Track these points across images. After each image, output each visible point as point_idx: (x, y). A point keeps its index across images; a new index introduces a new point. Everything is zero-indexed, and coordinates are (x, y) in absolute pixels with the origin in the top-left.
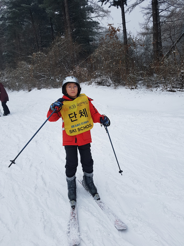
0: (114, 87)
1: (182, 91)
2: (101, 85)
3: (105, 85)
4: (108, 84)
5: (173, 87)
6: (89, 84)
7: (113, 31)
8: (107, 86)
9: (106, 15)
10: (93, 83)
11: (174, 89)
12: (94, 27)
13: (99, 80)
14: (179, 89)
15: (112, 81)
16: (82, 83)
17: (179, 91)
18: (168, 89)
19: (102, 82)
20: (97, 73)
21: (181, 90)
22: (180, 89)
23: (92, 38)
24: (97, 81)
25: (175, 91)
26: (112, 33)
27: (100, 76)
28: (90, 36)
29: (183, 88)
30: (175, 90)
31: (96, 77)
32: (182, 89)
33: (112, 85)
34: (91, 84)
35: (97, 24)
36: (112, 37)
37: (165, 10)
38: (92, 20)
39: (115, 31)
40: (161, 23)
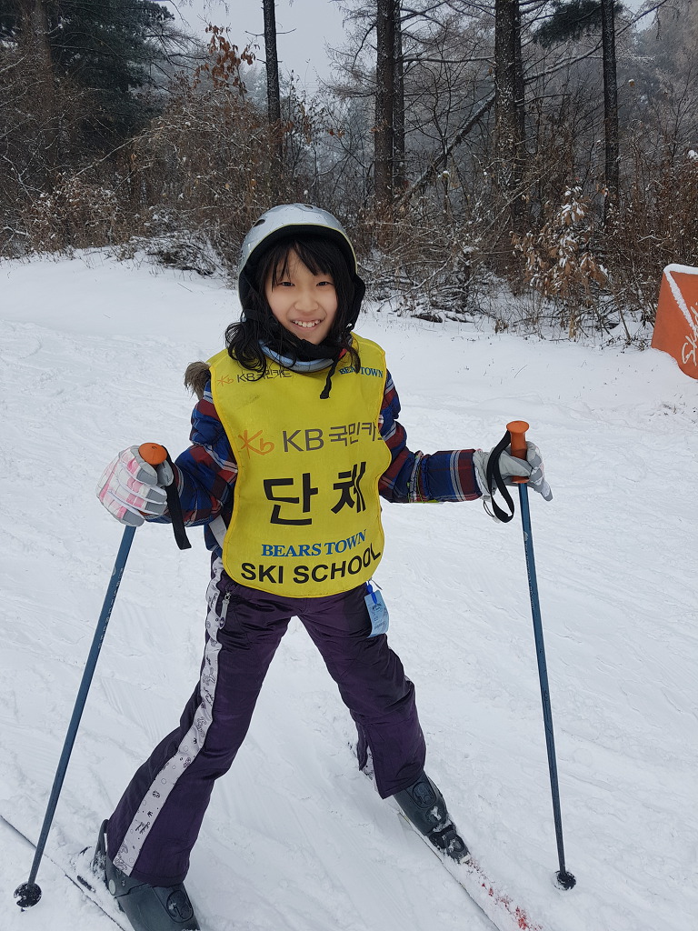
0: (225, 280)
1: (461, 321)
2: (173, 266)
3: (191, 269)
4: (203, 266)
6: (122, 257)
7: (225, 59)
8: (199, 272)
10: (140, 255)
11: (437, 311)
12: (148, 25)
13: (166, 243)
14: (452, 314)
15: (219, 254)
16: (93, 249)
17: (454, 319)
18: (419, 310)
19: (177, 252)
20: (155, 217)
21: (460, 316)
22: (457, 312)
23: (141, 71)
24: (155, 249)
25: (440, 321)
26: (222, 66)
27: (169, 228)
28: (132, 64)
29: (466, 309)
31: (151, 233)
32: (463, 312)
33: (218, 271)
34: (131, 257)
35: (160, 16)
36: (223, 82)
37: (421, 13)
39: (235, 61)
40: (406, 60)
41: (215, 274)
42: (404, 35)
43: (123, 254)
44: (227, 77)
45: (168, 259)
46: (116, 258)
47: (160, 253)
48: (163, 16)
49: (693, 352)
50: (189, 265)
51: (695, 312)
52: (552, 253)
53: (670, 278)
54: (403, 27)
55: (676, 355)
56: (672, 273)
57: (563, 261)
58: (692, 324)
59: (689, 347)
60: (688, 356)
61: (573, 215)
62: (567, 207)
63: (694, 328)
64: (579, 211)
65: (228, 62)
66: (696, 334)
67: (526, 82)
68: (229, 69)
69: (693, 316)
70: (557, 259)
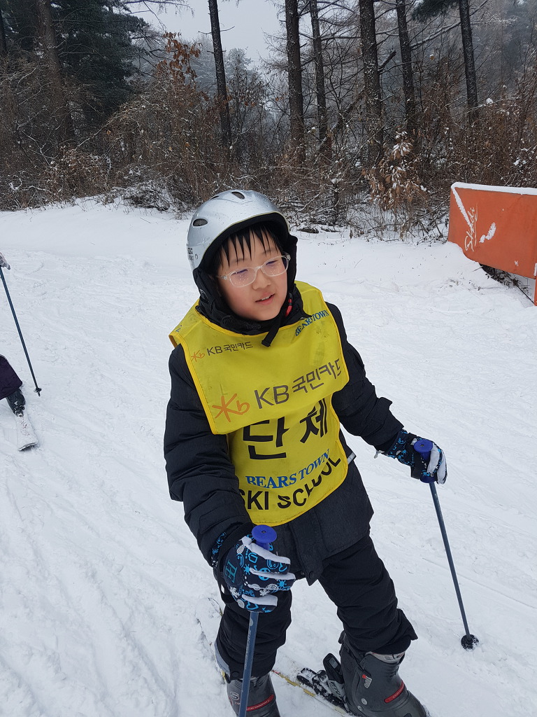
0: (175, 213)
1: (332, 231)
2: (141, 206)
3: (153, 207)
4: (160, 205)
5: (313, 221)
6: (106, 202)
8: (159, 209)
11: (314, 225)
14: (325, 227)
15: (172, 195)
16: (87, 198)
17: (327, 231)
18: (303, 226)
19: (143, 196)
20: (131, 172)
21: (331, 228)
22: (330, 225)
23: (130, 65)
24: (128, 195)
25: (317, 232)
26: (178, 61)
27: (141, 179)
29: (337, 223)
30: (318, 227)
32: (334, 224)
33: (171, 206)
34: (112, 202)
35: (139, 25)
36: (178, 72)
37: (333, 4)
38: (126, 9)
39: (186, 56)
40: (324, 40)
41: (169, 210)
42: (322, 20)
44: (181, 67)
45: (137, 201)
47: (132, 197)
48: (141, 25)
49: (471, 242)
53: (455, 192)
55: (462, 245)
56: (456, 189)
57: (395, 185)
58: (469, 223)
59: (469, 239)
60: (468, 245)
62: (396, 147)
63: (471, 226)
64: (404, 149)
65: (181, 57)
66: (472, 230)
67: (411, 49)
68: (182, 61)
69: (469, 217)
70: (391, 184)
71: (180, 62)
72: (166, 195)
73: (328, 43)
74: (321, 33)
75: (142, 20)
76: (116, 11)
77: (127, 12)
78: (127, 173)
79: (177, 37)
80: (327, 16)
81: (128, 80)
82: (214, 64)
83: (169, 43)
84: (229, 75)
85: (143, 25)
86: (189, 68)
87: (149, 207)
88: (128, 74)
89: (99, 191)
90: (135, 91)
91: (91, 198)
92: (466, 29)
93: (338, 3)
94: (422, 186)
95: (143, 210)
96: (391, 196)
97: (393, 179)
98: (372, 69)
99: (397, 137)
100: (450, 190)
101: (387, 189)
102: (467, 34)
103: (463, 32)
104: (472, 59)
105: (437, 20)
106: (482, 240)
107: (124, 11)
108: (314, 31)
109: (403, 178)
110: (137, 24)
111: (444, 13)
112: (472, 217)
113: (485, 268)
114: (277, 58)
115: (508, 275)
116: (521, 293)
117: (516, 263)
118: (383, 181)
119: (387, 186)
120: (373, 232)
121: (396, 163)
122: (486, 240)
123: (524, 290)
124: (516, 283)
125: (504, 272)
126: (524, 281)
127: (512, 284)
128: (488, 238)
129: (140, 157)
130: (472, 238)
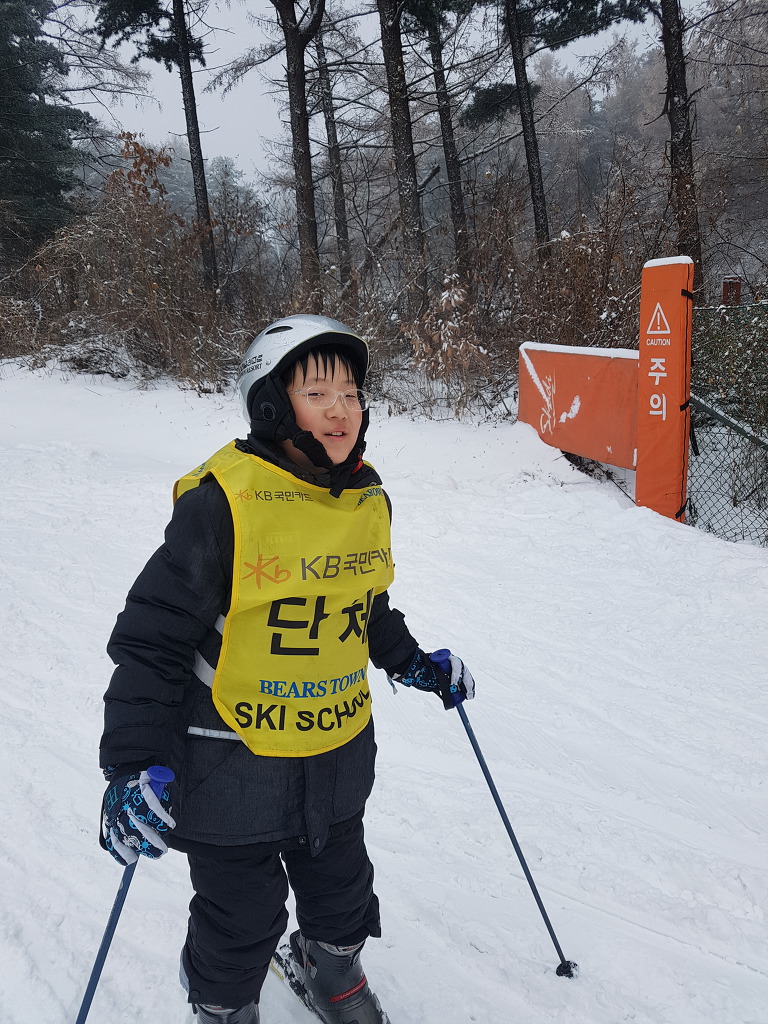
0: (137, 381)
2: (87, 372)
3: (103, 372)
4: (115, 369)
6: (34, 366)
7: (148, 159)
8: (113, 376)
9: (131, 85)
10: (53, 363)
12: (74, 129)
13: (76, 350)
15: (133, 357)
16: (5, 361)
19: (89, 357)
20: (72, 323)
23: (70, 175)
24: (67, 356)
26: (140, 171)
27: (86, 333)
31: (63, 341)
33: (131, 372)
34: (43, 365)
35: (83, 122)
36: (140, 185)
37: (354, 101)
38: (65, 99)
39: (151, 164)
40: (343, 148)
41: (128, 377)
42: (339, 123)
43: (35, 363)
44: (144, 180)
45: (81, 365)
46: (27, 367)
47: (73, 359)
48: (85, 121)
49: (548, 422)
50: (104, 369)
51: (546, 385)
52: (435, 338)
53: (524, 355)
54: (336, 117)
55: (536, 426)
56: (526, 351)
57: (445, 346)
58: (545, 397)
59: (546, 418)
60: (545, 426)
61: (453, 301)
62: (445, 294)
63: (547, 400)
64: (456, 297)
65: (144, 166)
66: (549, 405)
67: (460, 164)
68: (146, 172)
69: (545, 388)
70: (440, 344)
71: (143, 173)
72: (124, 356)
73: (349, 152)
74: (339, 139)
75: (87, 114)
76: (49, 100)
77: (66, 103)
78: (65, 325)
79: (138, 139)
80: (346, 117)
81: (66, 195)
82: (191, 177)
83: (127, 146)
84: (213, 193)
85: (89, 122)
86: (156, 182)
87: (98, 373)
88: (68, 187)
89: (24, 351)
90: (79, 212)
91: (11, 360)
92: (530, 139)
93: (360, 100)
94: (481, 348)
95: (89, 376)
96: (440, 360)
97: (442, 338)
98: (410, 189)
99: (446, 281)
100: (518, 354)
101: (434, 351)
102: (532, 147)
103: (527, 144)
104: (540, 179)
105: (492, 127)
106: (563, 419)
107: (61, 101)
108: (329, 136)
109: (457, 336)
110: (80, 120)
111: (501, 119)
112: (548, 388)
113: (568, 456)
114: (280, 171)
115: (599, 466)
116: (618, 489)
117: (609, 449)
118: (429, 340)
119: (436, 347)
120: (419, 409)
121: (444, 316)
122: (568, 418)
123: (621, 485)
124: (609, 475)
125: (593, 462)
126: (620, 473)
127: (604, 478)
128: (571, 415)
129: (86, 302)
130: (550, 417)
